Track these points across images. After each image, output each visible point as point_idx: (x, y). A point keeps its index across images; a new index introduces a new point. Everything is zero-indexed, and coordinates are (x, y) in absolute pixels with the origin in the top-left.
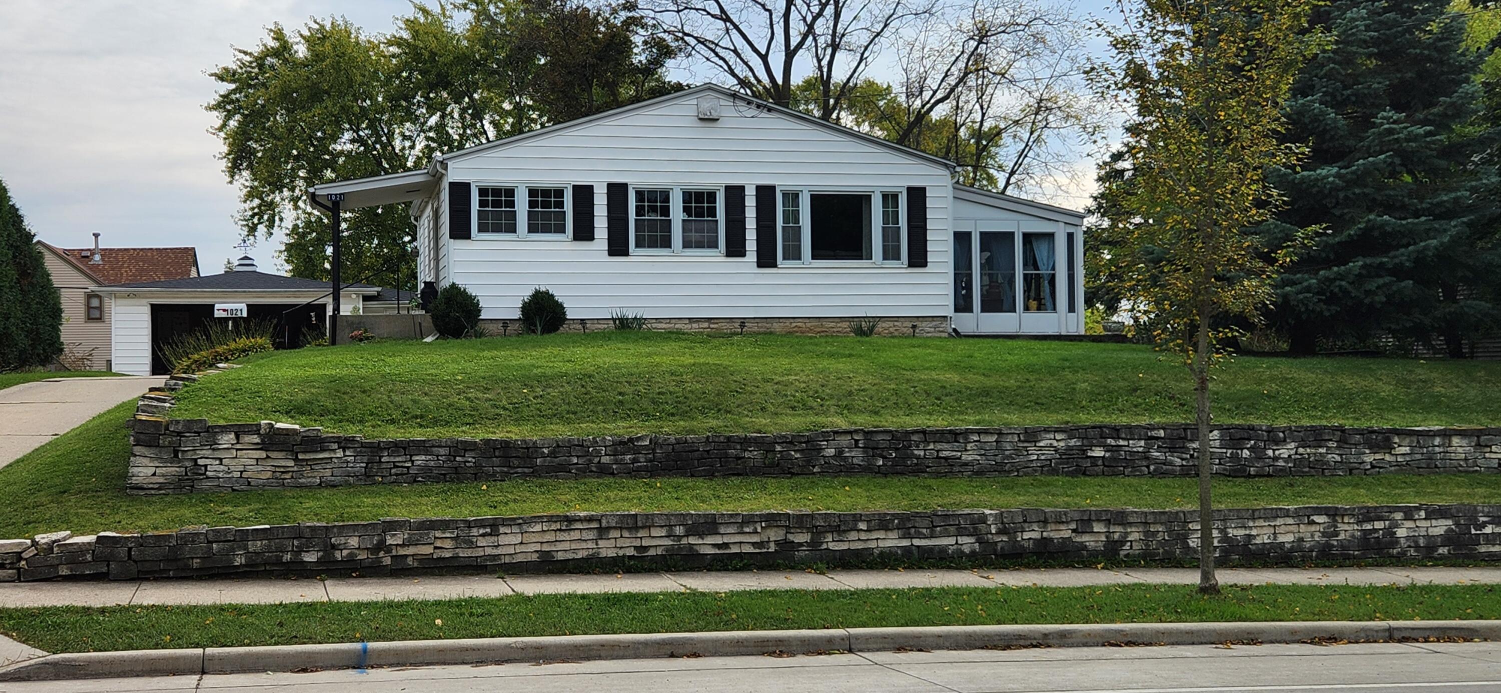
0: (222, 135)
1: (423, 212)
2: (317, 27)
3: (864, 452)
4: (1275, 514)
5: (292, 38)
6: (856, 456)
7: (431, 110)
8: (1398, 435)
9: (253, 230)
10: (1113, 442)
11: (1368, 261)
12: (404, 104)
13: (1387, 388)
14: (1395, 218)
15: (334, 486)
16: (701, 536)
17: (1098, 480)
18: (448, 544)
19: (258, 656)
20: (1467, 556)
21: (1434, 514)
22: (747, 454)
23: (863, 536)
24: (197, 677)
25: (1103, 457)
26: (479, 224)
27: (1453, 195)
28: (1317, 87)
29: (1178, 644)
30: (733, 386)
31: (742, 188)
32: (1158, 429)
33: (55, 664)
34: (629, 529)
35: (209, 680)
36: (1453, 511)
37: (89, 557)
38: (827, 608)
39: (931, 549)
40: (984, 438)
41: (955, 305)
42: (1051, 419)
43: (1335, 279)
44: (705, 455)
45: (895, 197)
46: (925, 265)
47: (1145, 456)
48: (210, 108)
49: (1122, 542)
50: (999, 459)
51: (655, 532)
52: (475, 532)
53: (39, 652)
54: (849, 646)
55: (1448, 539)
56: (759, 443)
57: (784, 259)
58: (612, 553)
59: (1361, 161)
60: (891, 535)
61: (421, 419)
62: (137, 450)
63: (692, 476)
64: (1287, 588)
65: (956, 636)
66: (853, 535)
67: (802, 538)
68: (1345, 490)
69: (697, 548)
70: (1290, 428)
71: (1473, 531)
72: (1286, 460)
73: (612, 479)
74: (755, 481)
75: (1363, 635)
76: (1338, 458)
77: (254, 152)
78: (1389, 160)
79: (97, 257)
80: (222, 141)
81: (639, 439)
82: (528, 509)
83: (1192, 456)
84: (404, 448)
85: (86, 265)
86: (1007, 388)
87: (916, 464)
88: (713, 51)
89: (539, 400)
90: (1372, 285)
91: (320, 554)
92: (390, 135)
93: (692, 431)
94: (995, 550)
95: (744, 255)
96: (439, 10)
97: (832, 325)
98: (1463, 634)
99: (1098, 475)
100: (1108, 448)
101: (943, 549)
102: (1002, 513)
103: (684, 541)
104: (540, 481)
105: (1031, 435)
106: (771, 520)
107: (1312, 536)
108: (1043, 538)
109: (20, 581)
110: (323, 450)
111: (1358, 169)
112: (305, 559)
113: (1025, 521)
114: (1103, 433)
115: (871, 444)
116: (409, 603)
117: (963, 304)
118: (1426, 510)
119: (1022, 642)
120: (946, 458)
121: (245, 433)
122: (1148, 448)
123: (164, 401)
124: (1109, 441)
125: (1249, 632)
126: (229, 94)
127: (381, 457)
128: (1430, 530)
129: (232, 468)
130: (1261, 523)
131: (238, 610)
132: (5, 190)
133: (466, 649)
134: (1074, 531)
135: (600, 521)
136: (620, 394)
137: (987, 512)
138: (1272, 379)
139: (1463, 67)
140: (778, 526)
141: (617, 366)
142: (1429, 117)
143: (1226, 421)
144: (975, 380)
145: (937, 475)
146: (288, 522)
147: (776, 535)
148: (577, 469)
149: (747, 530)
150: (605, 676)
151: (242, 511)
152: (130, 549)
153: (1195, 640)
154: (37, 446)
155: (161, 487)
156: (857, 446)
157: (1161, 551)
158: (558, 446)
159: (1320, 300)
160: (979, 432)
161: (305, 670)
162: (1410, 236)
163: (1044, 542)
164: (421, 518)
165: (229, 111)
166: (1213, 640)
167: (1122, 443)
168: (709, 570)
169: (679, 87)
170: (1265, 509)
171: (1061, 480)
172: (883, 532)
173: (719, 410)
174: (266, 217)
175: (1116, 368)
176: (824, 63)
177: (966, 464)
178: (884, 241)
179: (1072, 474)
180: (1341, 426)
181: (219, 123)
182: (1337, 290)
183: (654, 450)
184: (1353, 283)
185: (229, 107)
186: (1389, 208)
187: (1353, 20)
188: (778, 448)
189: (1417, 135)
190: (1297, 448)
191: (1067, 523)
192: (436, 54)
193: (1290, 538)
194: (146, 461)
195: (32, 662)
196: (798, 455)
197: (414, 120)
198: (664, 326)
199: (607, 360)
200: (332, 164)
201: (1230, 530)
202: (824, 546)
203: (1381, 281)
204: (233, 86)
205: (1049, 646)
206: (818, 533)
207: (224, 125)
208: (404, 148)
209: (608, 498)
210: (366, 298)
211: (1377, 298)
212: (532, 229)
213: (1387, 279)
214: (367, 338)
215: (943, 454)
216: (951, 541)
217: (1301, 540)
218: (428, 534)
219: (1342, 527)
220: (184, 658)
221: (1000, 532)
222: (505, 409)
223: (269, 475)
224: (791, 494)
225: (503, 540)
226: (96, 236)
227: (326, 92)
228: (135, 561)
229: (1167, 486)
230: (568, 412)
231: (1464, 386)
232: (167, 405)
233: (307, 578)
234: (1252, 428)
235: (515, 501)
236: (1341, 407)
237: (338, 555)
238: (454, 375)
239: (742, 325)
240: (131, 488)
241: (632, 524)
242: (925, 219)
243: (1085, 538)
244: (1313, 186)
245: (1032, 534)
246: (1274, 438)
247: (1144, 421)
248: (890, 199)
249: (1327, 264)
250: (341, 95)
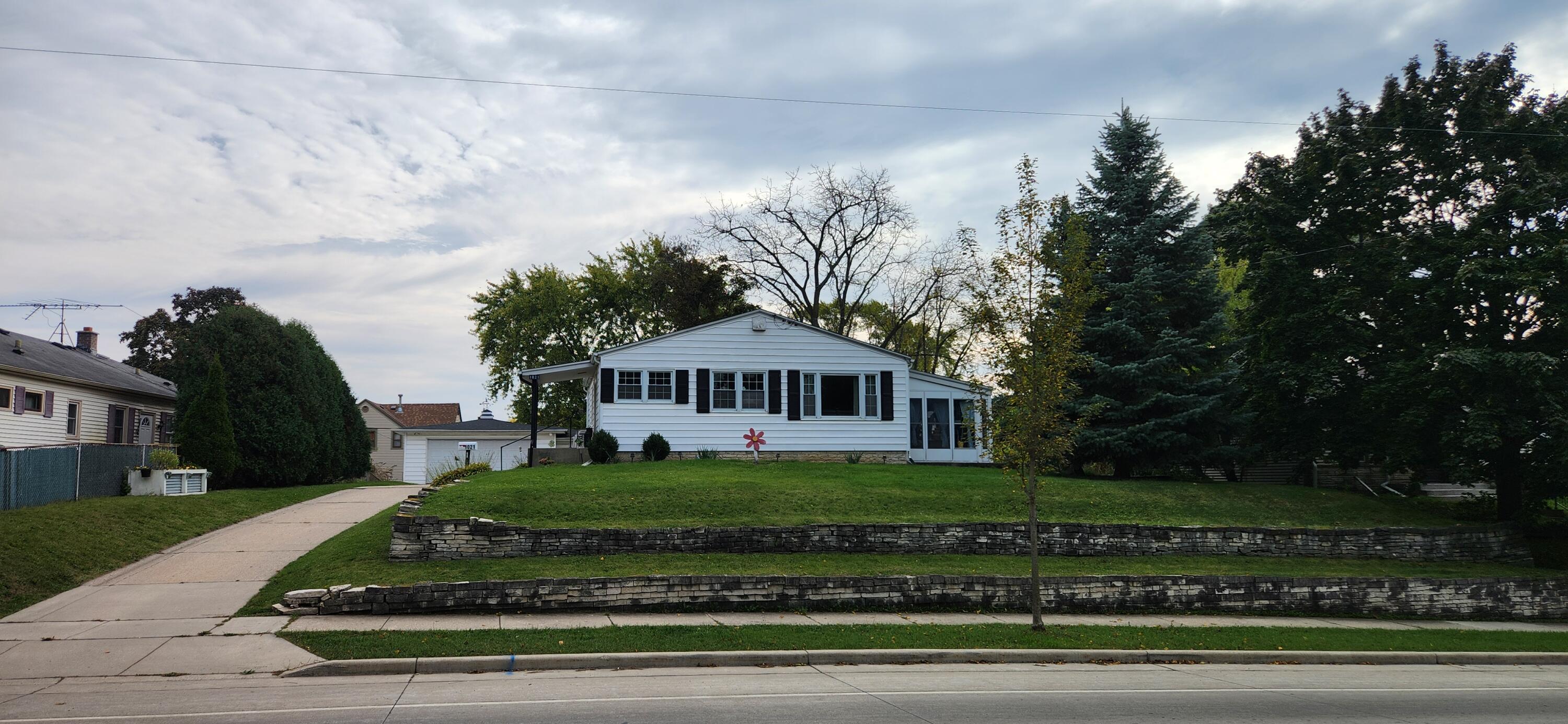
0: (478, 335)
1: (590, 384)
2: (536, 271)
3: (837, 538)
4: (1090, 580)
5: (522, 277)
6: (832, 541)
7: (603, 319)
8: (1173, 530)
9: (495, 393)
10: (993, 534)
11: (1158, 421)
12: (587, 316)
13: (1170, 500)
14: (1175, 395)
15: (512, 557)
16: (731, 590)
17: (983, 557)
18: (576, 594)
19: (449, 663)
20: (1213, 608)
21: (1191, 581)
22: (764, 539)
23: (831, 591)
24: (411, 675)
25: (986, 543)
26: (619, 394)
27: (1210, 381)
28: (1125, 314)
29: (1013, 662)
30: (760, 496)
31: (779, 372)
32: (1021, 525)
33: (328, 666)
34: (687, 585)
35: (419, 678)
36: (1203, 580)
37: (361, 601)
38: (799, 637)
39: (873, 600)
40: (912, 530)
41: (911, 444)
42: (955, 519)
43: (1138, 432)
44: (739, 540)
45: (873, 377)
46: (892, 419)
47: (1013, 542)
48: (473, 318)
49: (993, 597)
50: (921, 543)
51: (702, 588)
52: (592, 586)
53: (320, 659)
54: (808, 661)
55: (1201, 597)
56: (771, 532)
57: (805, 415)
58: (676, 600)
59: (1152, 360)
60: (848, 591)
61: (570, 516)
62: (396, 534)
63: (730, 552)
64: (1090, 628)
65: (874, 655)
66: (825, 591)
67: (793, 592)
68: (1137, 566)
69: (728, 598)
70: (1104, 526)
71: (1217, 593)
72: (1102, 546)
73: (680, 554)
74: (768, 556)
75: (1130, 658)
76: (1135, 545)
77: (495, 344)
78: (1170, 359)
79: (400, 409)
80: (478, 339)
81: (698, 529)
82: (625, 573)
83: (1042, 542)
84: (556, 534)
85: (394, 414)
86: (929, 498)
87: (870, 546)
88: (773, 285)
89: (641, 505)
90: (1161, 436)
91: (499, 599)
92: (579, 335)
93: (732, 525)
94: (913, 601)
95: (779, 412)
96: (608, 261)
97: (834, 456)
98: (1194, 659)
99: (983, 554)
100: (989, 537)
101: (881, 600)
102: (917, 578)
103: (720, 593)
104: (637, 554)
105: (941, 529)
106: (774, 581)
107: (1114, 594)
108: (943, 594)
109: (319, 615)
110: (506, 535)
111: (1150, 365)
112: (490, 602)
113: (932, 583)
114: (986, 527)
115: (841, 533)
116: (546, 631)
117: (916, 443)
118: (1186, 579)
119: (915, 660)
120: (888, 543)
121: (460, 524)
122: (1014, 538)
123: (416, 504)
124: (990, 532)
125: (1058, 655)
126: (483, 310)
127: (541, 539)
128: (1189, 591)
129: (452, 546)
130: (1081, 586)
131: (444, 634)
132: (340, 373)
133: (574, 660)
134: (963, 589)
135: (669, 581)
136: (690, 501)
137: (908, 577)
138: (1097, 494)
139: (1215, 302)
140: (778, 585)
141: (691, 483)
142: (1195, 333)
143: (1064, 520)
144: (911, 494)
145: (883, 553)
146: (481, 579)
147: (776, 590)
148: (660, 548)
149: (759, 587)
150: (652, 678)
151: (456, 572)
152: (385, 596)
153: (1024, 660)
154: (343, 529)
155: (409, 557)
156: (832, 535)
157: (1018, 602)
158: (649, 533)
159: (1129, 445)
160: (908, 527)
161: (476, 672)
162: (1185, 406)
163: (944, 596)
164: (561, 577)
165: (482, 321)
166: (1035, 660)
167: (998, 534)
168: (735, 612)
169: (752, 308)
170: (1083, 577)
171: (959, 557)
172: (843, 589)
173: (750, 511)
174: (503, 385)
175: (1000, 486)
176: (842, 292)
177: (900, 546)
178: (866, 404)
179: (967, 553)
180: (1138, 524)
181: (476, 327)
182: (1139, 439)
183: (707, 536)
184: (1149, 434)
185: (482, 318)
186: (1171, 388)
187: (1144, 274)
188: (784, 535)
189: (1186, 344)
190: (1109, 538)
191: (958, 584)
192: (607, 287)
193: (1099, 595)
194: (400, 541)
195: (316, 665)
196: (796, 540)
197: (593, 326)
198: (730, 456)
199: (686, 479)
200: (542, 353)
201: (1061, 590)
202: (807, 597)
203: (1166, 434)
204: (486, 305)
205: (931, 663)
206: (803, 589)
207: (479, 329)
208: (587, 343)
209: (677, 566)
210: (558, 436)
211: (1164, 444)
212: (651, 397)
213: (1170, 432)
214: (549, 463)
215: (886, 540)
216: (886, 595)
217: (1107, 597)
218: (564, 588)
219: (1132, 589)
220: (405, 664)
221: (916, 590)
222: (619, 510)
223: (474, 550)
224: (789, 565)
225: (609, 592)
226: (400, 396)
227: (540, 310)
228: (388, 603)
229: (1026, 561)
230: (657, 512)
231: (1219, 500)
232: (416, 507)
233: (490, 614)
234: (1080, 525)
235: (620, 567)
236: (1139, 512)
237: (509, 600)
238: (591, 488)
239: (778, 456)
240: (392, 558)
241: (688, 583)
242: (892, 391)
243: (970, 594)
244: (1123, 375)
245: (936, 591)
246: (1094, 531)
247: (1014, 520)
248: (870, 378)
249: (1133, 422)
250: (550, 311)
